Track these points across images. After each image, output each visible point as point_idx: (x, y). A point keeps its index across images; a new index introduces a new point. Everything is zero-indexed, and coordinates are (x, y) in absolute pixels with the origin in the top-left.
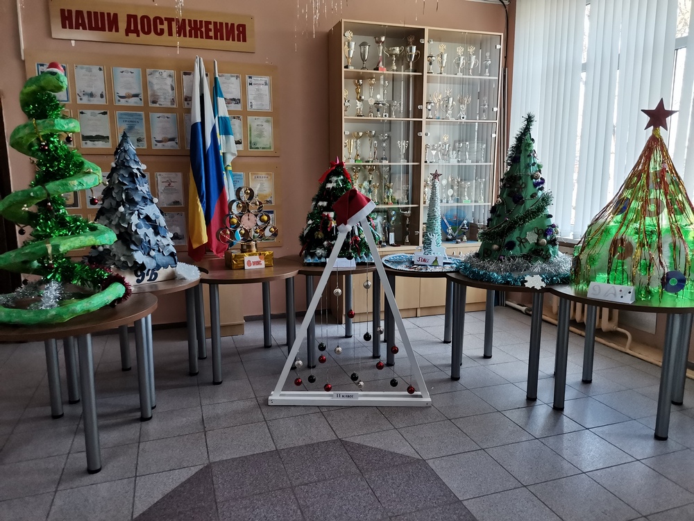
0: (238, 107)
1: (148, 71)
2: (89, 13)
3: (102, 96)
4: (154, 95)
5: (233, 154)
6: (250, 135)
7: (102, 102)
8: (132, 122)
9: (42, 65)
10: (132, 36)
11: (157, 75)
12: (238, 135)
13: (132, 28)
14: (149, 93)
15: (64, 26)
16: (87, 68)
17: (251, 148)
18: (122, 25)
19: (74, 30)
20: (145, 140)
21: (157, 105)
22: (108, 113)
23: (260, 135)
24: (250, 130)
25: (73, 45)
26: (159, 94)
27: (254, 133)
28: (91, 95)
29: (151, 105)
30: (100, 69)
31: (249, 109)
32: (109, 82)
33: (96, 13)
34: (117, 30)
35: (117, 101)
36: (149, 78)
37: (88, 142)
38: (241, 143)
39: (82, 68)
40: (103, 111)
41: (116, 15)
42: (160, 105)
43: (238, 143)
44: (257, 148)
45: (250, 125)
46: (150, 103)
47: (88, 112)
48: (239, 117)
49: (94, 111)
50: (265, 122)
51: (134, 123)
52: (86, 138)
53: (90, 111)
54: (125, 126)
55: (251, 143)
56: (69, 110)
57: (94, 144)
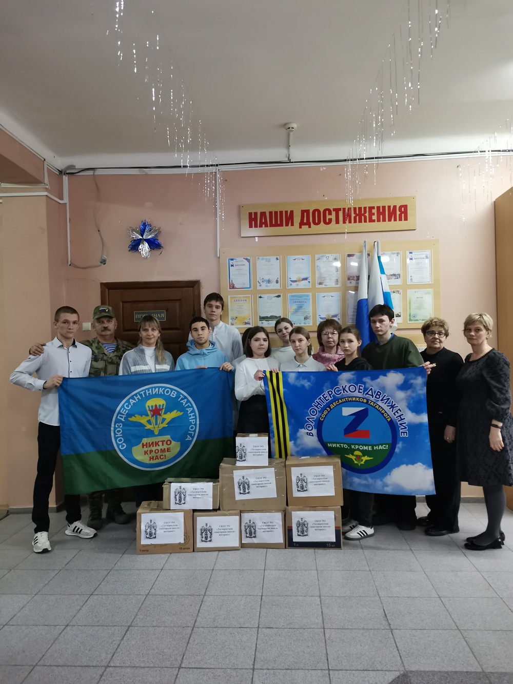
0: (398, 282)
1: (317, 256)
2: (271, 213)
3: (277, 282)
4: (320, 277)
6: (410, 308)
7: (277, 286)
8: (300, 302)
9: (232, 260)
10: (305, 227)
11: (324, 259)
12: (398, 308)
13: (305, 221)
14: (317, 275)
15: (251, 226)
16: (266, 259)
17: (410, 320)
18: (297, 219)
19: (258, 228)
20: (311, 318)
21: (323, 286)
22: (281, 296)
23: (420, 307)
24: (410, 303)
25: (257, 241)
26: (325, 276)
27: (413, 305)
28: (269, 281)
29: (318, 286)
30: (277, 259)
31: (409, 282)
32: (284, 269)
33: (276, 213)
34: (292, 225)
35: (289, 285)
36: (317, 263)
37: (264, 322)
38: (400, 316)
39: (263, 259)
40: (277, 295)
41: (292, 212)
42: (325, 285)
44: (416, 320)
45: (410, 298)
46: (316, 285)
47: (265, 296)
48: (398, 291)
49: (271, 295)
50: (426, 294)
51: (303, 303)
52: (262, 318)
53: (267, 295)
54: (295, 307)
55: (410, 315)
56: (250, 295)
57: (269, 324)
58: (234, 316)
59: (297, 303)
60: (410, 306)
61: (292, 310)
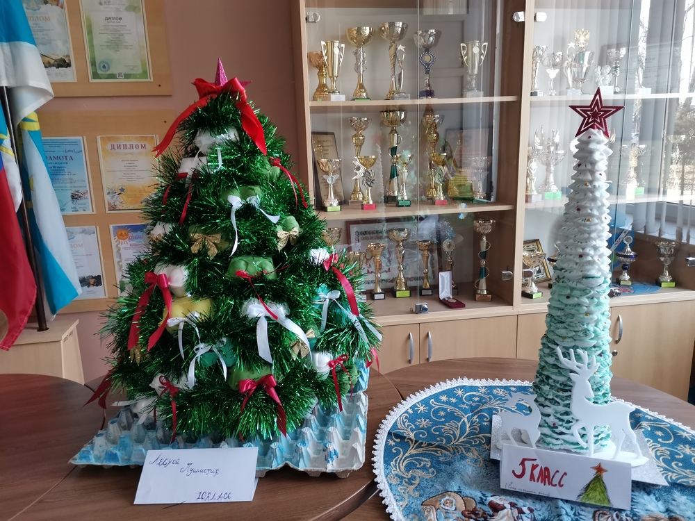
6: (92, 46)
12: (59, 43)
17: (96, 76)
23: (116, 43)
24: (90, 32)
27: (100, 39)
38: (68, 65)
43: (62, 64)
44: (112, 76)
45: (88, 20)
55: (93, 64)
60: (91, 41)
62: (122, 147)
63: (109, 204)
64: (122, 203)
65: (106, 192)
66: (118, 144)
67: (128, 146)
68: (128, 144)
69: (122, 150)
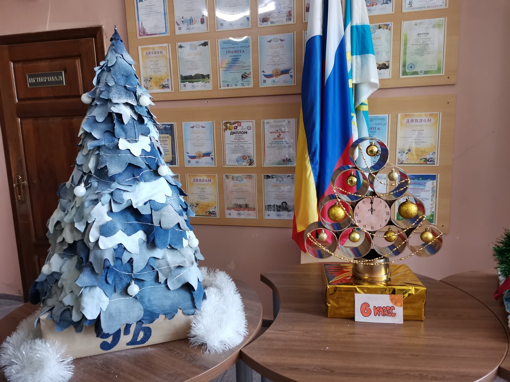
0: (387, 9)
5: (372, 85)
6: (405, 53)
7: (202, 28)
8: (236, 52)
12: (384, 53)
17: (404, 73)
20: (252, 75)
21: (268, 24)
22: (209, 43)
23: (423, 50)
24: (405, 44)
27: (411, 48)
28: (191, 21)
29: (261, 25)
31: (406, 9)
35: (219, 25)
37: (187, 83)
38: (387, 67)
40: (203, 42)
42: (272, 23)
43: (382, 67)
44: (416, 73)
45: (406, 36)
46: (259, 22)
47: (187, 45)
48: (387, 25)
49: (195, 43)
50: (434, 27)
51: (239, 54)
52: (185, 79)
53: (189, 43)
54: (228, 59)
55: (404, 65)
56: (166, 45)
57: (193, 86)
58: (148, 77)
59: (231, 54)
60: (405, 49)
61: (224, 65)
62: (414, 121)
63: (399, 160)
64: (408, 159)
65: (398, 151)
66: (412, 119)
67: (419, 120)
68: (419, 119)
69: (414, 123)
